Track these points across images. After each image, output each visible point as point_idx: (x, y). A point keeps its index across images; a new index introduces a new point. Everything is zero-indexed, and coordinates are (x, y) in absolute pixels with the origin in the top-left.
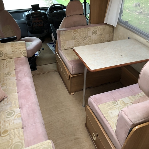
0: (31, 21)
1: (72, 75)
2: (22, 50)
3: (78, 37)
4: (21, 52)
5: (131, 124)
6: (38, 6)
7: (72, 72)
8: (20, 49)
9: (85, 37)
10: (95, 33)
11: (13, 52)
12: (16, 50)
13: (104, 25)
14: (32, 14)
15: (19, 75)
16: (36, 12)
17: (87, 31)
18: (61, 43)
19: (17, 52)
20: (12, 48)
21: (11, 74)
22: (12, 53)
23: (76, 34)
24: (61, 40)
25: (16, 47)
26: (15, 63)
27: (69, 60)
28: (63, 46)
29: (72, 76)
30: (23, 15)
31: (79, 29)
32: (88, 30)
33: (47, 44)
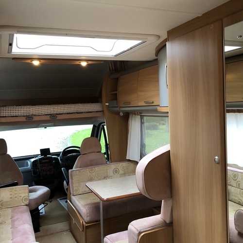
0: (38, 169)
1: (87, 223)
2: (23, 195)
3: (96, 178)
4: (21, 198)
5: (137, 232)
6: (48, 150)
7: (87, 219)
8: (20, 195)
9: (105, 177)
10: (116, 172)
11: (11, 198)
12: (16, 196)
13: (127, 163)
14: (39, 159)
15: (16, 223)
16: (45, 157)
17: (107, 170)
18: (74, 185)
19: (16, 199)
20: (11, 193)
21: (5, 222)
22: (11, 200)
23: (93, 174)
24: (74, 182)
25: (16, 192)
26: (12, 212)
27: (83, 204)
28: (77, 190)
29: (86, 225)
30: (29, 163)
31: (96, 168)
32: (108, 168)
33: (58, 200)
